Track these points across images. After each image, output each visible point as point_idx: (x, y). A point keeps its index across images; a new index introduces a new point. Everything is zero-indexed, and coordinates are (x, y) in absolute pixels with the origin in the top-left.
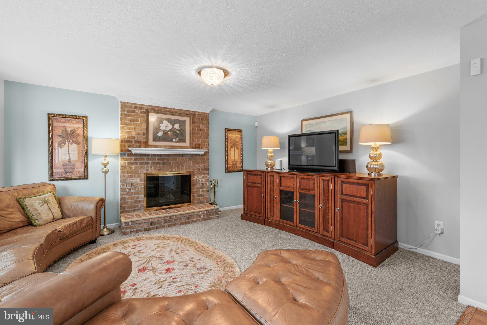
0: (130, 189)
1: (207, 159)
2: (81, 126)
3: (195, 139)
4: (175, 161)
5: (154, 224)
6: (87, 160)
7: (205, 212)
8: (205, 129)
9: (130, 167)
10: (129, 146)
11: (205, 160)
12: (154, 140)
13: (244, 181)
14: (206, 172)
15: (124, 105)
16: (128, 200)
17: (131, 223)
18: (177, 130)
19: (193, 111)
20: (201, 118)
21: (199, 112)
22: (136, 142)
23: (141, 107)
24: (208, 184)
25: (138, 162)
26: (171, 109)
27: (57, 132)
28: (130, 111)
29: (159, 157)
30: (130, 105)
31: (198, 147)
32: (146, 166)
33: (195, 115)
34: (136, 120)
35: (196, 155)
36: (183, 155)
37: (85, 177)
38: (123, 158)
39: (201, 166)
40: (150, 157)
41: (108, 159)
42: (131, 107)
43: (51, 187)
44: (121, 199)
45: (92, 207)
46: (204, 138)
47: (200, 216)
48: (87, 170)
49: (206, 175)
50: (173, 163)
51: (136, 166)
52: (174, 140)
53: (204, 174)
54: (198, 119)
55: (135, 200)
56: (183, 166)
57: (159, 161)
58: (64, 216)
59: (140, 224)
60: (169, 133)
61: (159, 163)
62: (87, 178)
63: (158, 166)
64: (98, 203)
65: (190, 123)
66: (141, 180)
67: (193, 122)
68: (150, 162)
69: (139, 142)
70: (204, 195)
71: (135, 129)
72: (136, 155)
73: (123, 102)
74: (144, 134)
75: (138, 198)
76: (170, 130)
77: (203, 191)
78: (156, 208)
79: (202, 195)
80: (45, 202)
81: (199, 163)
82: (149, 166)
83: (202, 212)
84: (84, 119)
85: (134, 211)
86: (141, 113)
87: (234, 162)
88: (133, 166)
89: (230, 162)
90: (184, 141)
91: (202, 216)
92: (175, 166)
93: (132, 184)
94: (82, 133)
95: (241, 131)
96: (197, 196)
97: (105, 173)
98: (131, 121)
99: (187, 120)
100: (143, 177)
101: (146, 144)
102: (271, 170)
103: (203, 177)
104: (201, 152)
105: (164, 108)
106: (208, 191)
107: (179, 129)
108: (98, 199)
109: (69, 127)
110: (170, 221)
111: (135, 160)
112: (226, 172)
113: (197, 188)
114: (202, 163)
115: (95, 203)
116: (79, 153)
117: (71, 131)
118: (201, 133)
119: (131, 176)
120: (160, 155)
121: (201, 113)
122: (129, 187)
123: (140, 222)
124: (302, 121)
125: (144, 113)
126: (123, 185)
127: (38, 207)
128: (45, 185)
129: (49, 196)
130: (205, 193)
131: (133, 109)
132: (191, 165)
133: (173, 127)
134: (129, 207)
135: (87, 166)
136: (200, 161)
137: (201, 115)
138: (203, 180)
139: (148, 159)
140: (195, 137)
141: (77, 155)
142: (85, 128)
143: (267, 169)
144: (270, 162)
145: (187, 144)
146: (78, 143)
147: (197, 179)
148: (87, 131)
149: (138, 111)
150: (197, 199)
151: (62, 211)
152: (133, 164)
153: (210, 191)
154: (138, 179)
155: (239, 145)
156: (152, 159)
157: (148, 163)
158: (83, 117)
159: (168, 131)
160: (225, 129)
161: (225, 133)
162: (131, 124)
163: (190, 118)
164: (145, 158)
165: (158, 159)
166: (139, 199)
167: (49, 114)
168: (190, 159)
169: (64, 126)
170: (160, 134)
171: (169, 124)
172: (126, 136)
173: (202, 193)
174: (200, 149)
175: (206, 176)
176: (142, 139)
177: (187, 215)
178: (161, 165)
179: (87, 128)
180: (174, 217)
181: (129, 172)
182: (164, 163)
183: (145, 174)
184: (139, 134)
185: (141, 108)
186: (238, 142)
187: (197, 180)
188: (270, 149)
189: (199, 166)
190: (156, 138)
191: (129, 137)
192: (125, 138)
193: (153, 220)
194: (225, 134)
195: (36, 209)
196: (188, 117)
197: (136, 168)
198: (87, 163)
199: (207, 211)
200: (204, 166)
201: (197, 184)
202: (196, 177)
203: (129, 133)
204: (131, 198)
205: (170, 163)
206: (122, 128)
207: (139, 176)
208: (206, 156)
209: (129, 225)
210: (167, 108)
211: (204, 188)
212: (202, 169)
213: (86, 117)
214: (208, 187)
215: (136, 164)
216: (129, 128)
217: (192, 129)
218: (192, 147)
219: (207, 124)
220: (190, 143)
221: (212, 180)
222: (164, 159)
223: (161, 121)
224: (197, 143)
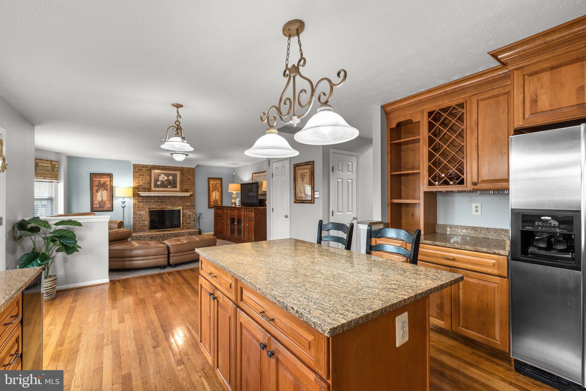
0: (139, 218)
1: (193, 199)
2: (109, 180)
3: (184, 186)
4: (169, 201)
5: (153, 238)
6: (112, 200)
8: (192, 178)
9: (139, 204)
10: (139, 191)
11: (191, 199)
12: (155, 187)
13: (214, 213)
14: (193, 208)
15: (135, 166)
16: (138, 224)
17: (138, 237)
18: (171, 180)
19: (182, 167)
20: (189, 172)
21: (187, 168)
22: (143, 188)
23: (146, 166)
24: (194, 216)
25: (144, 201)
26: (167, 166)
27: (96, 183)
28: (139, 169)
30: (139, 166)
31: (186, 191)
32: (149, 203)
33: (184, 169)
34: (143, 175)
35: (185, 196)
36: (175, 197)
38: (134, 199)
39: (188, 204)
40: (152, 198)
41: (125, 199)
42: (140, 167)
44: (133, 224)
46: (191, 185)
48: (112, 206)
49: (192, 210)
51: (143, 203)
52: (169, 187)
54: (187, 172)
55: (142, 224)
56: (175, 204)
57: (158, 200)
59: (145, 237)
60: (165, 182)
61: (159, 202)
62: (112, 211)
63: (158, 203)
64: (119, 224)
65: (180, 175)
66: (146, 212)
67: (182, 174)
68: (152, 201)
69: (145, 188)
70: (191, 223)
71: (142, 181)
72: (143, 197)
73: (135, 164)
74: (148, 183)
75: (144, 223)
76: (166, 180)
77: (190, 221)
78: (156, 230)
79: (189, 223)
83: (186, 233)
84: (110, 176)
85: (141, 232)
86: (146, 170)
87: (216, 201)
88: (141, 204)
89: (212, 201)
90: (176, 187)
93: (140, 215)
94: (109, 184)
95: (221, 179)
96: (186, 224)
97: (123, 207)
98: (139, 175)
99: (178, 173)
100: (147, 210)
101: (149, 190)
102: (235, 206)
103: (190, 211)
104: (188, 194)
105: (162, 166)
106: (194, 221)
107: (172, 179)
108: (119, 221)
109: (102, 181)
110: (163, 237)
111: (142, 200)
112: (209, 208)
113: (186, 218)
116: (107, 195)
117: (103, 183)
118: (189, 181)
119: (140, 210)
120: (159, 197)
121: (189, 168)
122: (138, 216)
123: (144, 236)
124: (253, 174)
125: (148, 170)
126: (135, 215)
128: (89, 213)
130: (192, 222)
131: (141, 168)
132: (181, 203)
133: (168, 179)
134: (138, 229)
136: (189, 201)
137: (188, 169)
138: (190, 213)
139: (151, 199)
141: (106, 197)
142: (111, 181)
143: (232, 205)
144: (233, 201)
145: (178, 189)
146: (107, 190)
148: (112, 183)
149: (144, 169)
150: (186, 226)
152: (140, 202)
153: (196, 221)
154: (144, 212)
155: (220, 189)
156: (153, 199)
157: (151, 202)
158: (110, 174)
159: (164, 181)
160: (208, 178)
161: (208, 180)
162: (139, 178)
163: (180, 172)
164: (149, 198)
165: (158, 199)
167: (91, 174)
168: (180, 199)
169: (99, 181)
170: (159, 183)
171: (165, 177)
172: (137, 185)
173: (190, 222)
174: (187, 192)
176: (147, 186)
177: (175, 234)
178: (160, 203)
179: (112, 181)
180: (167, 235)
181: (138, 207)
182: (161, 202)
183: (149, 208)
184: (145, 183)
185: (146, 167)
186: (219, 187)
187: (185, 213)
188: (234, 192)
189: (187, 204)
190: (156, 186)
191: (139, 185)
192: (136, 186)
193: (153, 236)
194: (208, 182)
196: (179, 171)
197: (143, 205)
198: (112, 202)
199: (189, 232)
200: (191, 204)
201: (186, 216)
202: (185, 211)
203: (138, 183)
204: (140, 224)
205: (166, 202)
206: (134, 180)
207: (145, 210)
208: (192, 196)
209: (137, 237)
210: (164, 166)
211: (191, 218)
212: (189, 206)
213: (112, 174)
214: (194, 218)
215: (143, 202)
216: (138, 180)
217: (182, 179)
218: (182, 191)
219: (193, 175)
220: (180, 188)
221: (197, 213)
222: (161, 199)
223: (159, 175)
224: (185, 188)
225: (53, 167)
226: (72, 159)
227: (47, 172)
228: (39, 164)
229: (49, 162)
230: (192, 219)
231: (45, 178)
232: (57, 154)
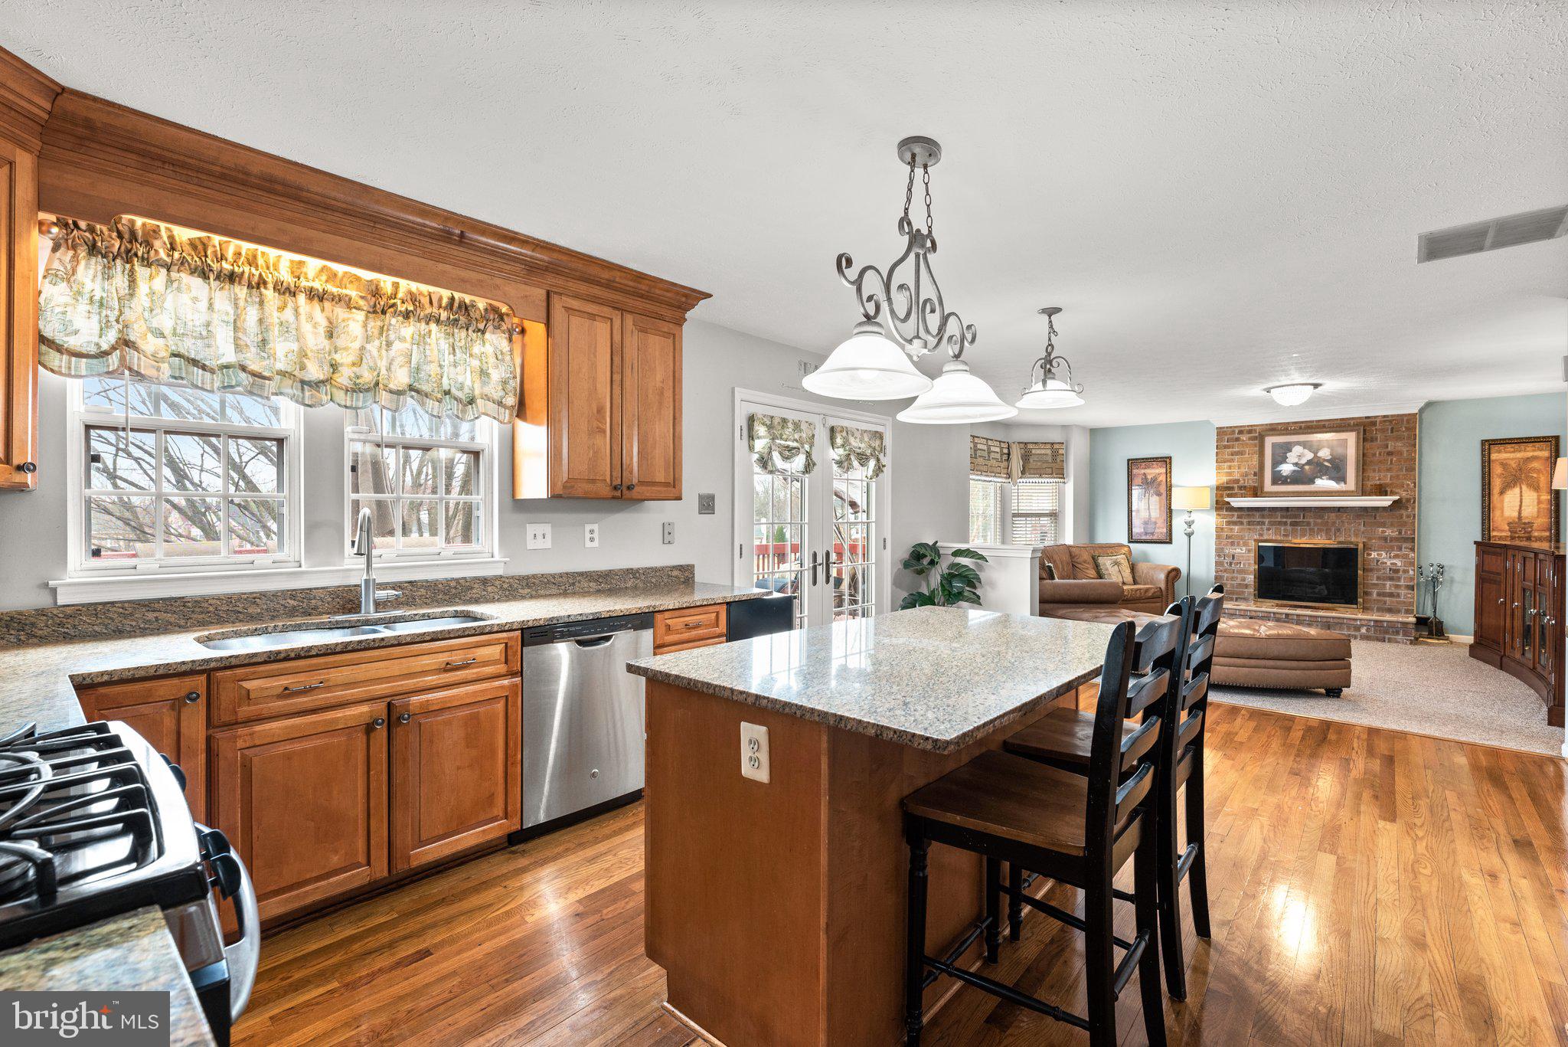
1: (1408, 516)
2: (1164, 470)
3: (1371, 474)
4: (1319, 521)
6: (1171, 517)
7: (1372, 623)
8: (1405, 450)
9: (1232, 529)
10: (1229, 496)
11: (1402, 518)
12: (1274, 482)
13: (1477, 567)
14: (1409, 545)
15: (1221, 432)
16: (1227, 579)
18: (1325, 460)
19: (1368, 417)
20: (1392, 429)
21: (1385, 416)
22: (1240, 488)
23: (1250, 430)
24: (1411, 572)
25: (1245, 521)
27: (1137, 480)
28: (1232, 439)
29: (1285, 514)
30: (1232, 430)
31: (1381, 491)
32: (1258, 527)
33: (1374, 424)
34: (1241, 453)
35: (1374, 508)
36: (1339, 509)
37: (1169, 541)
38: (1218, 515)
39: (1390, 533)
40: (1266, 513)
41: (1194, 516)
42: (1233, 432)
43: (1126, 549)
44: (1216, 578)
45: (1162, 576)
46: (1401, 470)
47: (1357, 629)
48: (1171, 530)
49: (1404, 551)
50: (1316, 524)
51: (1241, 527)
52: (1319, 480)
53: (1400, 549)
54: (1383, 431)
55: (1239, 581)
56: (1339, 530)
57: (1285, 520)
58: (1135, 582)
61: (1285, 523)
62: (1170, 542)
63: (1283, 528)
64: (1169, 572)
65: (1358, 443)
66: (1249, 551)
67: (1366, 440)
68: (1267, 521)
69: (1245, 487)
71: (1239, 468)
72: (1240, 509)
73: (1221, 428)
74: (1255, 474)
75: (1244, 580)
76: (1309, 462)
77: (1397, 587)
78: (1280, 602)
79: (1391, 595)
80: (1116, 563)
81: (1383, 525)
82: (1265, 527)
83: (1364, 623)
84: (1166, 461)
85: (1237, 600)
86: (1251, 439)
87: (1521, 526)
88: (1236, 528)
89: (1501, 523)
90: (1342, 480)
91: (1363, 630)
92: (1320, 530)
93: (1233, 556)
94: (1164, 481)
96: (1379, 594)
97: (1189, 535)
98: (1232, 455)
99: (1351, 438)
100: (1252, 545)
101: (1257, 492)
103: (1396, 556)
104: (1385, 501)
105: (1293, 423)
106: (1411, 588)
107: (1330, 457)
108: (1170, 568)
109: (1150, 474)
111: (1238, 517)
113: (1378, 578)
114: (1392, 525)
115: (1166, 572)
116: (1160, 507)
117: (1152, 479)
118: (1391, 461)
119: (1232, 544)
120: (1287, 509)
121: (1392, 416)
122: (1228, 560)
125: (1255, 438)
126: (1219, 556)
127: (1109, 567)
128: (1121, 546)
129: (1121, 558)
130: (1403, 592)
131: (1236, 436)
132: (1362, 528)
133: (1316, 456)
135: (1171, 525)
136: (1388, 521)
137: (1391, 421)
138: (1394, 561)
139: (1263, 517)
140: (1374, 471)
141: (1158, 511)
142: (1169, 473)
145: (1351, 484)
146: (1159, 494)
147: (1382, 558)
148: (1170, 478)
149: (1244, 437)
150: (1378, 601)
151: (1134, 578)
152: (1235, 523)
153: (1421, 589)
154: (1244, 548)
155: (1543, 480)
156: (1270, 516)
157: (1263, 523)
158: (1165, 458)
159: (1304, 465)
160: (1484, 442)
161: (1484, 451)
162: (1232, 460)
163: (1358, 434)
164: (1257, 514)
165: (1282, 517)
166: (1246, 582)
167: (1129, 460)
168: (1358, 517)
169: (1145, 473)
170: (1287, 471)
171: (1307, 451)
172: (1224, 479)
173: (1393, 590)
174: (1386, 495)
175: (1407, 555)
176: (1251, 481)
177: (1325, 620)
178: (1289, 528)
179: (1170, 472)
180: (1295, 617)
181: (1228, 537)
182: (1294, 524)
183: (1255, 540)
184: (1246, 475)
185: (1250, 432)
186: (1538, 472)
187: (1378, 561)
189: (1383, 532)
191: (1230, 480)
192: (1223, 484)
193: (1254, 614)
194: (1484, 456)
195: (1107, 569)
196: (1352, 431)
197: (1241, 530)
198: (1171, 522)
199: (1376, 621)
200: (1400, 533)
201: (1378, 570)
202: (1374, 555)
203: (1230, 474)
204: (1232, 579)
205: (1308, 524)
206: (1218, 468)
207: (1246, 544)
208: (1407, 508)
210: (1302, 422)
211: (1399, 579)
212: (1392, 540)
213: (1170, 458)
214: (1412, 579)
215: (1242, 523)
216: (1230, 467)
217: (1364, 455)
218: (1364, 492)
219: (1409, 438)
220: (1357, 484)
221: (1425, 564)
222: (1296, 517)
223: (1288, 447)
224: (1378, 483)
225: (1055, 454)
226: (1096, 434)
227: (1045, 465)
228: (1033, 452)
229: (1049, 446)
230: (1402, 583)
231: (1041, 476)
232: (1065, 428)
